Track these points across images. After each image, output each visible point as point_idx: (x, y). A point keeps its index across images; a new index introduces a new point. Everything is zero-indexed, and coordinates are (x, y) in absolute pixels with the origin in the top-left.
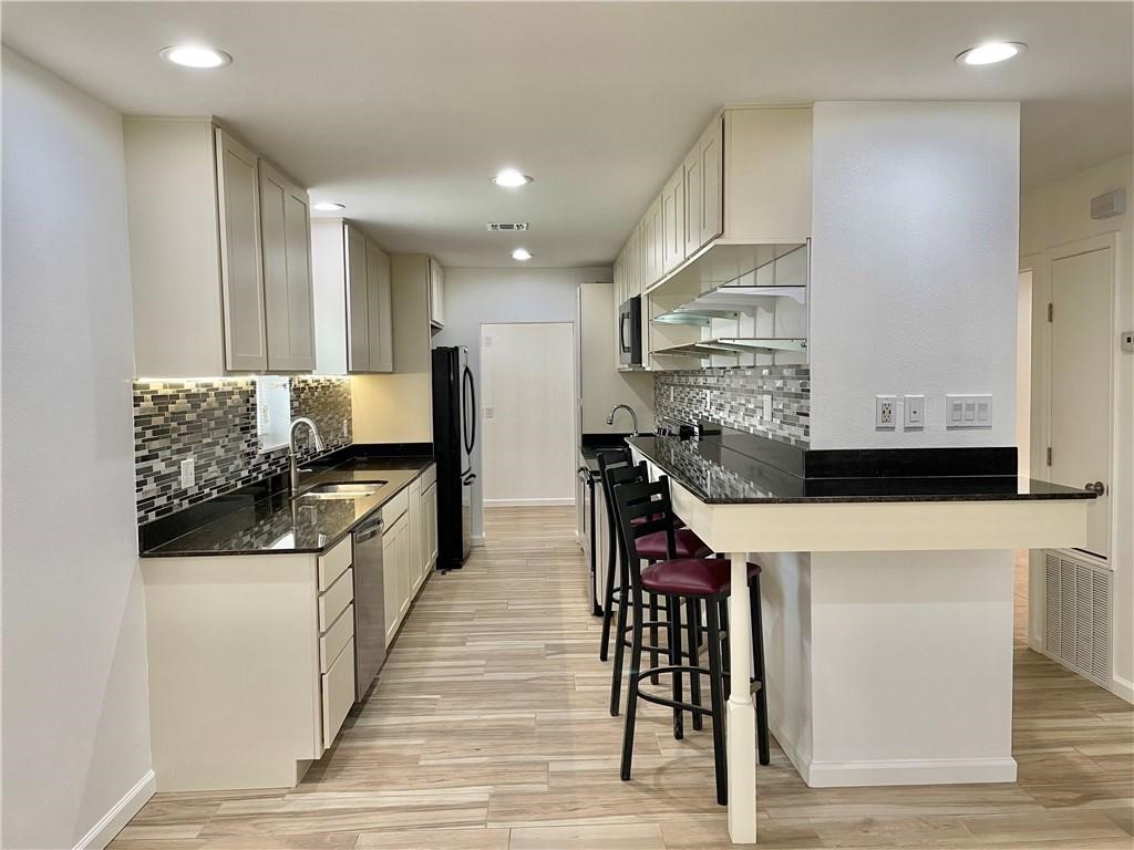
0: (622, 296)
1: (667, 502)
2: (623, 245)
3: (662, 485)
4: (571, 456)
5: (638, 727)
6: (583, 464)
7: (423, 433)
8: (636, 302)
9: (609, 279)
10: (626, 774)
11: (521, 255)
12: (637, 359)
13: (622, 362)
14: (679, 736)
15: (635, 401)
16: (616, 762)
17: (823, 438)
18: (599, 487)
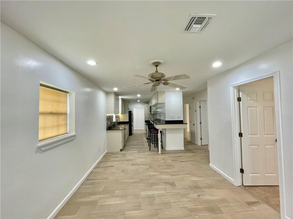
0: (149, 106)
1: (153, 126)
2: (150, 100)
3: (153, 124)
4: (144, 123)
5: (151, 147)
6: (145, 123)
7: (128, 120)
8: (151, 106)
9: (148, 103)
10: (150, 150)
11: (139, 101)
12: (151, 112)
13: (149, 113)
14: (155, 148)
15: (151, 117)
16: (149, 149)
17: (167, 120)
18: (147, 125)
